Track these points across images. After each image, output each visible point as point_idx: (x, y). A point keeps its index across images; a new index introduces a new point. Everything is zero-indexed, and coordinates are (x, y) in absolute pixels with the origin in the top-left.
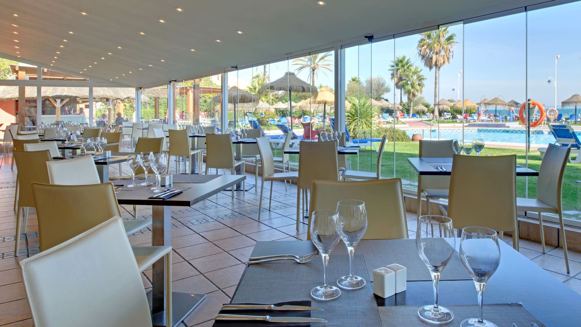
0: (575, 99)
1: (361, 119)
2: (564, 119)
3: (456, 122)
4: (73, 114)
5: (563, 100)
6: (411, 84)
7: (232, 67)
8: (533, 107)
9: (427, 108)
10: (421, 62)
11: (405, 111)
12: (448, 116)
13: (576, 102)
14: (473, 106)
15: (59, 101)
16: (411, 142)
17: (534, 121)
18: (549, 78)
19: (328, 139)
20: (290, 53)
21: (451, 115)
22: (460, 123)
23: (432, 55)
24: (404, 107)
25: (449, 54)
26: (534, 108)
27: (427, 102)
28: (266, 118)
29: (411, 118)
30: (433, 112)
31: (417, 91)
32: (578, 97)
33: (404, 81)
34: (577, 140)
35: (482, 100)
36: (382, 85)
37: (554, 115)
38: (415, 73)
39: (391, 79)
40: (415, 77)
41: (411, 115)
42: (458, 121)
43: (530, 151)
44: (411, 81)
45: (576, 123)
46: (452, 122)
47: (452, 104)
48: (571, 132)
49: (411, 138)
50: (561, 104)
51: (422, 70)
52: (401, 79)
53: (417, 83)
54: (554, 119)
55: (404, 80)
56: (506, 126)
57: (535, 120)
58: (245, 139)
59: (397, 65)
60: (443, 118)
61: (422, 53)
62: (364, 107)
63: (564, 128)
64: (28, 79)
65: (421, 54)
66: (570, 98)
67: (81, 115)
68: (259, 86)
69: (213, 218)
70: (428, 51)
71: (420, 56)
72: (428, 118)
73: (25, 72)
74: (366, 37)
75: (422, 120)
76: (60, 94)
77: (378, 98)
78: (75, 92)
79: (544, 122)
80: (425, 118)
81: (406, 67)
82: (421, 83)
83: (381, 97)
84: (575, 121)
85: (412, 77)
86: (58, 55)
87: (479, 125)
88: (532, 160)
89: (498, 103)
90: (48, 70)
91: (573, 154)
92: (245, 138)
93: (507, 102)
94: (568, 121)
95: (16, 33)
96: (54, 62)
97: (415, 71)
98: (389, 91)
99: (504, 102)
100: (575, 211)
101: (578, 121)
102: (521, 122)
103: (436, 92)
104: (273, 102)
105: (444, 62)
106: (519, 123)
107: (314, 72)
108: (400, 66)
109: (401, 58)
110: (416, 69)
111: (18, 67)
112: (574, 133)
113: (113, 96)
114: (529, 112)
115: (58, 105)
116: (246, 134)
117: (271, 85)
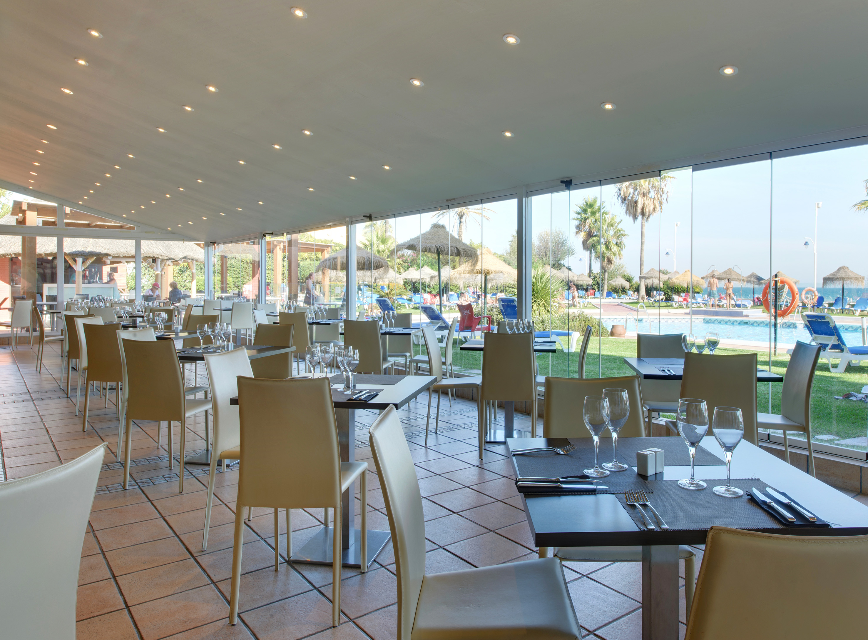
0: (841, 274)
1: (538, 299)
2: (827, 306)
3: (672, 306)
4: (98, 282)
5: (825, 275)
6: (605, 244)
7: (364, 216)
8: (782, 286)
9: (628, 283)
10: (622, 207)
11: (595, 287)
12: (659, 296)
13: (843, 279)
14: (696, 282)
15: (79, 260)
16: (610, 337)
17: (783, 308)
18: (807, 238)
19: (516, 330)
20: (452, 200)
21: (664, 295)
22: (677, 308)
23: (636, 197)
24: (594, 281)
25: (661, 196)
26: (783, 288)
27: (629, 274)
28: (393, 295)
29: (605, 298)
30: (637, 290)
31: (615, 254)
32: (846, 270)
33: (594, 238)
34: (840, 338)
35: (710, 271)
36: (563, 243)
37: (813, 299)
38: (610, 225)
39: (575, 234)
40: (611, 232)
41: (605, 293)
42: (674, 305)
43: (777, 354)
44: (606, 238)
45: (843, 312)
46: (665, 307)
47: (665, 278)
48: (831, 325)
49: (610, 331)
50: (822, 281)
51: (621, 220)
52: (590, 235)
53: (615, 242)
54: (812, 305)
55: (595, 236)
56: (744, 314)
57: (785, 305)
58: (392, 329)
59: (585, 211)
60: (653, 300)
61: (622, 195)
62: (542, 280)
63: (822, 320)
64: (41, 225)
65: (620, 194)
66: (836, 272)
67: (111, 285)
68: (378, 240)
69: (364, 443)
70: (631, 190)
71: (619, 198)
72: (630, 299)
73: (36, 213)
74: (562, 182)
75: (622, 303)
76: (83, 249)
77: (557, 266)
78: (105, 247)
79: (798, 309)
80: (625, 299)
81: (598, 215)
82: (620, 243)
83: (560, 264)
84: (842, 309)
85: (606, 231)
86: (96, 189)
87: (706, 313)
88: (779, 367)
89: (733, 277)
90: (71, 210)
91: (835, 359)
92: (392, 327)
93: (745, 276)
94: (831, 308)
95: (41, 152)
96: (86, 198)
97: (612, 223)
98: (573, 254)
99: (741, 275)
100: (830, 435)
101: (846, 309)
102: (764, 308)
103: (642, 258)
104: (399, 269)
105: (654, 209)
106: (762, 310)
107: (462, 219)
108: (589, 213)
109: (590, 201)
110: (612, 219)
111: (26, 204)
112: (835, 327)
113: (163, 254)
114: (776, 293)
115: (79, 267)
116: (393, 321)
117: (412, 243)
